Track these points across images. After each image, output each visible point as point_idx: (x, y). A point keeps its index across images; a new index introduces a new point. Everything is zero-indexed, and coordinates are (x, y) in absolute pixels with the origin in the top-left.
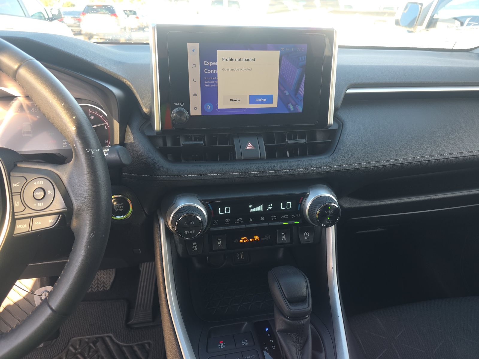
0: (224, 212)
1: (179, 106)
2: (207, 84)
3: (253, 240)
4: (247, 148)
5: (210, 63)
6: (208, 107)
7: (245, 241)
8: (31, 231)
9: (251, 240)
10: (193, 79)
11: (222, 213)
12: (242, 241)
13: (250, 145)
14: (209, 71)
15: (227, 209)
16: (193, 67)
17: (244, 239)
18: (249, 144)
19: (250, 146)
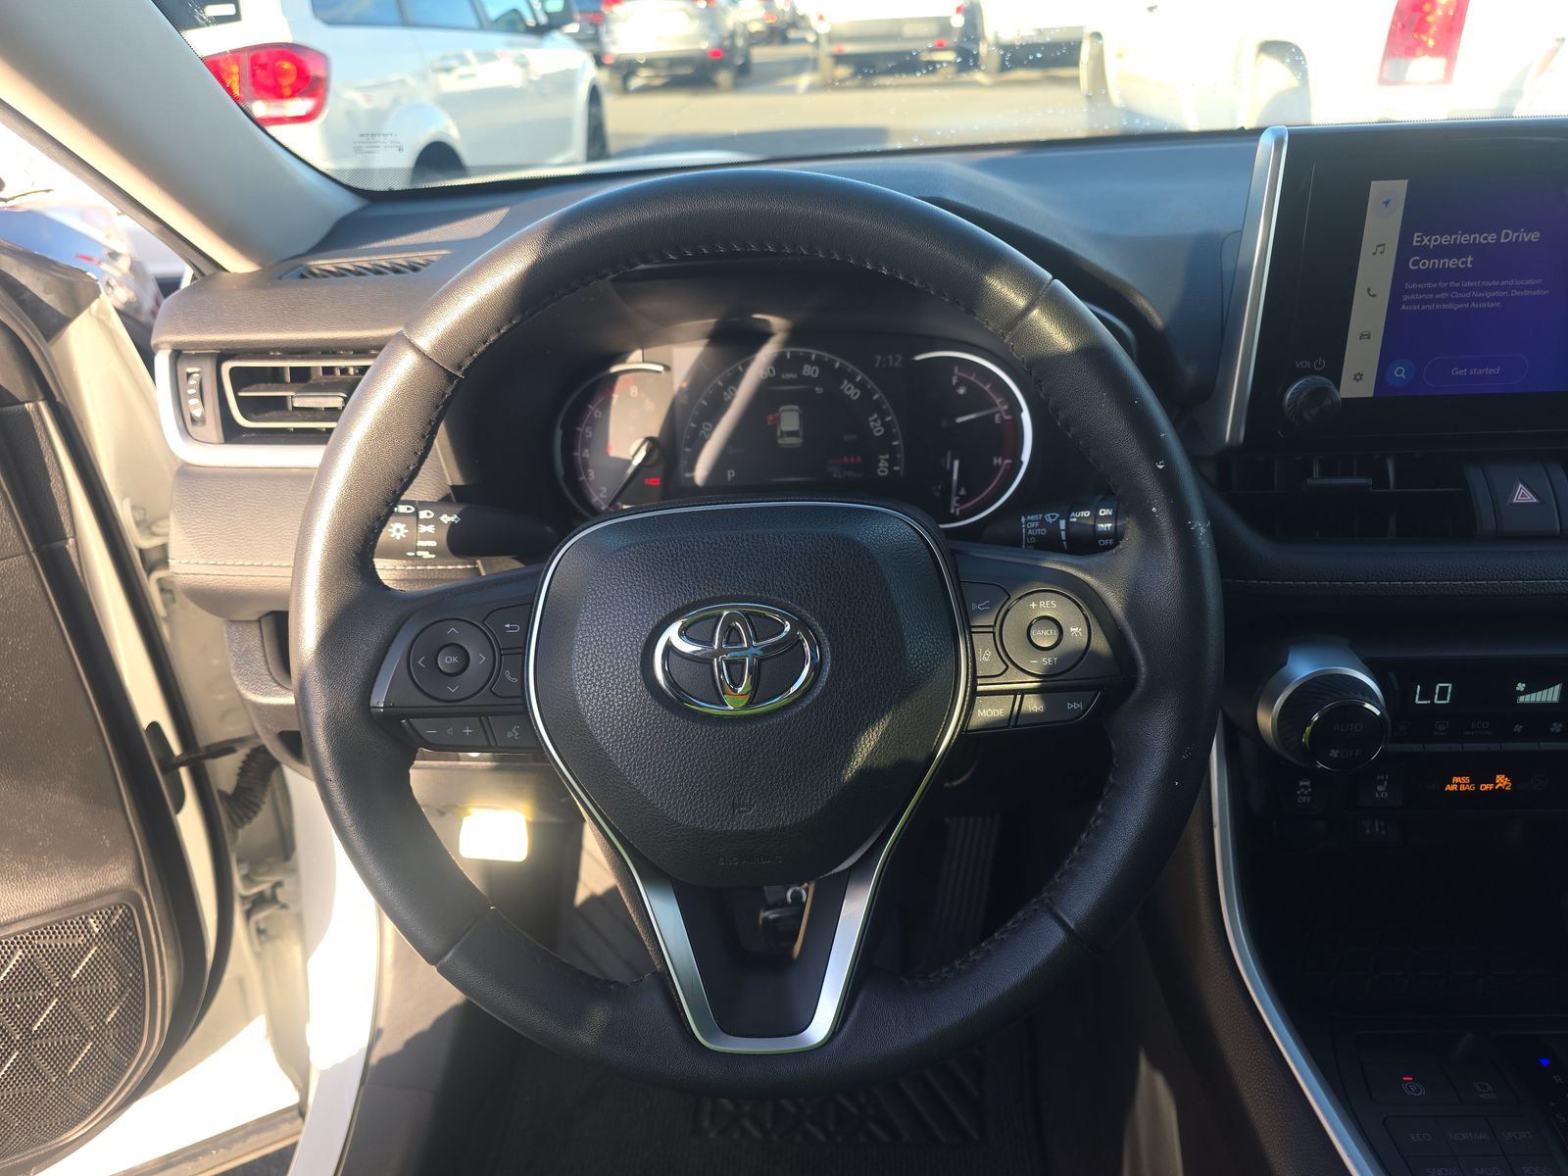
0: (1432, 699)
1: (1311, 372)
2: (1409, 302)
3: (1491, 786)
4: (1515, 501)
5: (1433, 238)
6: (1400, 372)
7: (1463, 788)
8: (1016, 726)
9: (1483, 787)
10: (1369, 290)
11: (1425, 702)
12: (1454, 787)
13: (1521, 489)
14: (1424, 264)
15: (1444, 691)
16: (1374, 254)
17: (1460, 783)
18: (1521, 486)
19: (1522, 495)
